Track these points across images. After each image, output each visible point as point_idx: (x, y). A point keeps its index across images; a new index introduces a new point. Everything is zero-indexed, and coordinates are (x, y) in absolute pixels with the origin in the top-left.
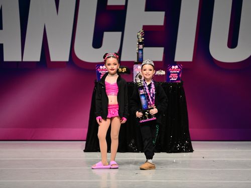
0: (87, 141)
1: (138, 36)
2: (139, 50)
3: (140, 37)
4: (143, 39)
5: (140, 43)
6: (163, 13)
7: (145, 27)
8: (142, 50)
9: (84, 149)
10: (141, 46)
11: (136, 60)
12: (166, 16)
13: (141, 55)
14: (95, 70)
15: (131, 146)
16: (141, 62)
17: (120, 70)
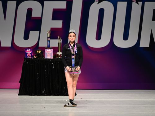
0: (20, 89)
1: (47, 34)
2: (48, 41)
3: (48, 34)
4: (50, 35)
5: (48, 38)
6: (61, 21)
7: (52, 29)
9: (18, 94)
10: (49, 39)
11: (46, 46)
12: (63, 23)
13: (49, 44)
14: (24, 52)
15: (43, 92)
16: (49, 47)
17: (38, 51)
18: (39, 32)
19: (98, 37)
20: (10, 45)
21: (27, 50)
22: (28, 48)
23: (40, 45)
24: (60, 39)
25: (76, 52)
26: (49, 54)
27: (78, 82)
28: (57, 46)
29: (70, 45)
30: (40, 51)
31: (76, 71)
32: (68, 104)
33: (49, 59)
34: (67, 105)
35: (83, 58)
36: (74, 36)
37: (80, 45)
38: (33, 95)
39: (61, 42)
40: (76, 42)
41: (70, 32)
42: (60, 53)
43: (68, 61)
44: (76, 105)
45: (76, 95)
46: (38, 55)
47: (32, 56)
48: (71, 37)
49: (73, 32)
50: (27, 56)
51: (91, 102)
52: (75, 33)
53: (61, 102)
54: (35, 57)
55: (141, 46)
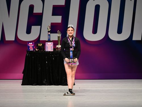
0: (23, 79)
2: (48, 35)
3: (48, 29)
4: (50, 29)
5: (49, 32)
7: (52, 24)
8: (50, 35)
9: (21, 84)
10: (49, 33)
11: (47, 39)
12: (62, 18)
13: (49, 38)
14: (27, 45)
15: (44, 82)
16: (49, 41)
17: (39, 45)
18: (40, 26)
19: (95, 31)
20: (14, 39)
21: (30, 43)
22: (30, 42)
23: (41, 39)
24: (59, 33)
25: (75, 46)
26: (49, 47)
27: (76, 72)
28: (57, 40)
29: (69, 39)
30: (41, 45)
31: (74, 63)
32: (68, 93)
33: (49, 52)
34: (66, 94)
35: (80, 51)
36: (72, 31)
37: (78, 39)
38: (35, 85)
39: (60, 36)
40: (75, 36)
41: (68, 27)
42: (59, 46)
43: (67, 53)
44: (75, 94)
45: (74, 84)
46: (39, 48)
47: (34, 49)
48: (69, 32)
49: (72, 27)
50: (30, 49)
51: (88, 91)
52: (73, 28)
53: (61, 91)
54: (37, 50)
55: (134, 39)
